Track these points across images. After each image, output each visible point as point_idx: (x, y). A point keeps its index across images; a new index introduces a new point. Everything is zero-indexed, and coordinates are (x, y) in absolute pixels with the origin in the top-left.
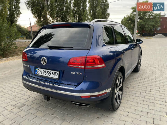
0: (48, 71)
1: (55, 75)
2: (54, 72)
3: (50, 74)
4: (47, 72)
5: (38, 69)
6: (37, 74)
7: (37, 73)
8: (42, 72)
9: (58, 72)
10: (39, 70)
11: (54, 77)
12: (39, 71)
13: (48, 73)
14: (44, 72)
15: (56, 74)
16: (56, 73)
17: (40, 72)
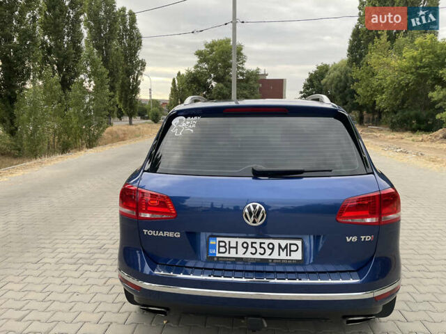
0: (261, 243)
1: (291, 251)
2: (283, 243)
3: (273, 249)
4: (257, 246)
5: (218, 239)
6: (218, 255)
7: (215, 254)
8: (236, 248)
9: (299, 243)
10: (222, 244)
11: (288, 258)
12: (225, 247)
13: (261, 247)
14: (247, 248)
15: (294, 248)
16: (291, 244)
17: (230, 247)
